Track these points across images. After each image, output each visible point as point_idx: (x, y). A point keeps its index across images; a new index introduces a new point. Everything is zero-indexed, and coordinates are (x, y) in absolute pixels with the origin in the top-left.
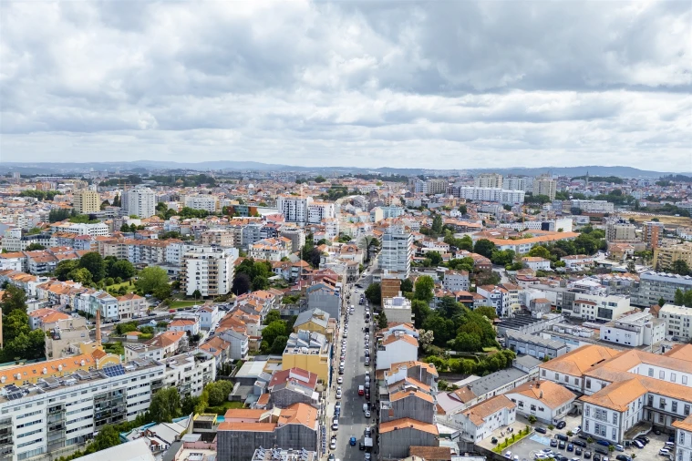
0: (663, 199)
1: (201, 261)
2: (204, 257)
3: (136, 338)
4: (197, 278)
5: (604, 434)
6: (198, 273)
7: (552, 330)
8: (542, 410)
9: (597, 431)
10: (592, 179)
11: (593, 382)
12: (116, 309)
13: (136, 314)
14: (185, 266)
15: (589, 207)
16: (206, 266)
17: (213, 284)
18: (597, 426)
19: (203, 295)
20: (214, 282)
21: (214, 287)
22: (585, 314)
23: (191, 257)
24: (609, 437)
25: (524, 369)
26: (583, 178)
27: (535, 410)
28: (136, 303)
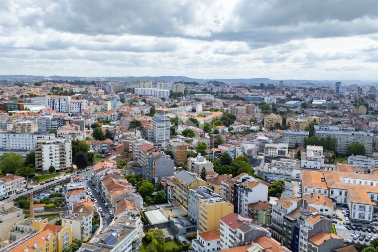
0: (228, 93)
1: (53, 146)
2: (54, 143)
3: (43, 208)
4: (50, 158)
5: (364, 218)
6: (51, 154)
7: (275, 165)
8: (326, 210)
9: (360, 217)
10: (185, 83)
11: (335, 191)
12: (4, 189)
13: (18, 190)
14: (41, 150)
15: (203, 98)
16: (58, 148)
17: (62, 161)
18: (360, 214)
19: (56, 169)
20: (63, 160)
21: (64, 163)
22: (271, 154)
23: (44, 143)
24: (366, 219)
25: (290, 189)
26: (181, 82)
27: (322, 211)
28: (18, 182)
